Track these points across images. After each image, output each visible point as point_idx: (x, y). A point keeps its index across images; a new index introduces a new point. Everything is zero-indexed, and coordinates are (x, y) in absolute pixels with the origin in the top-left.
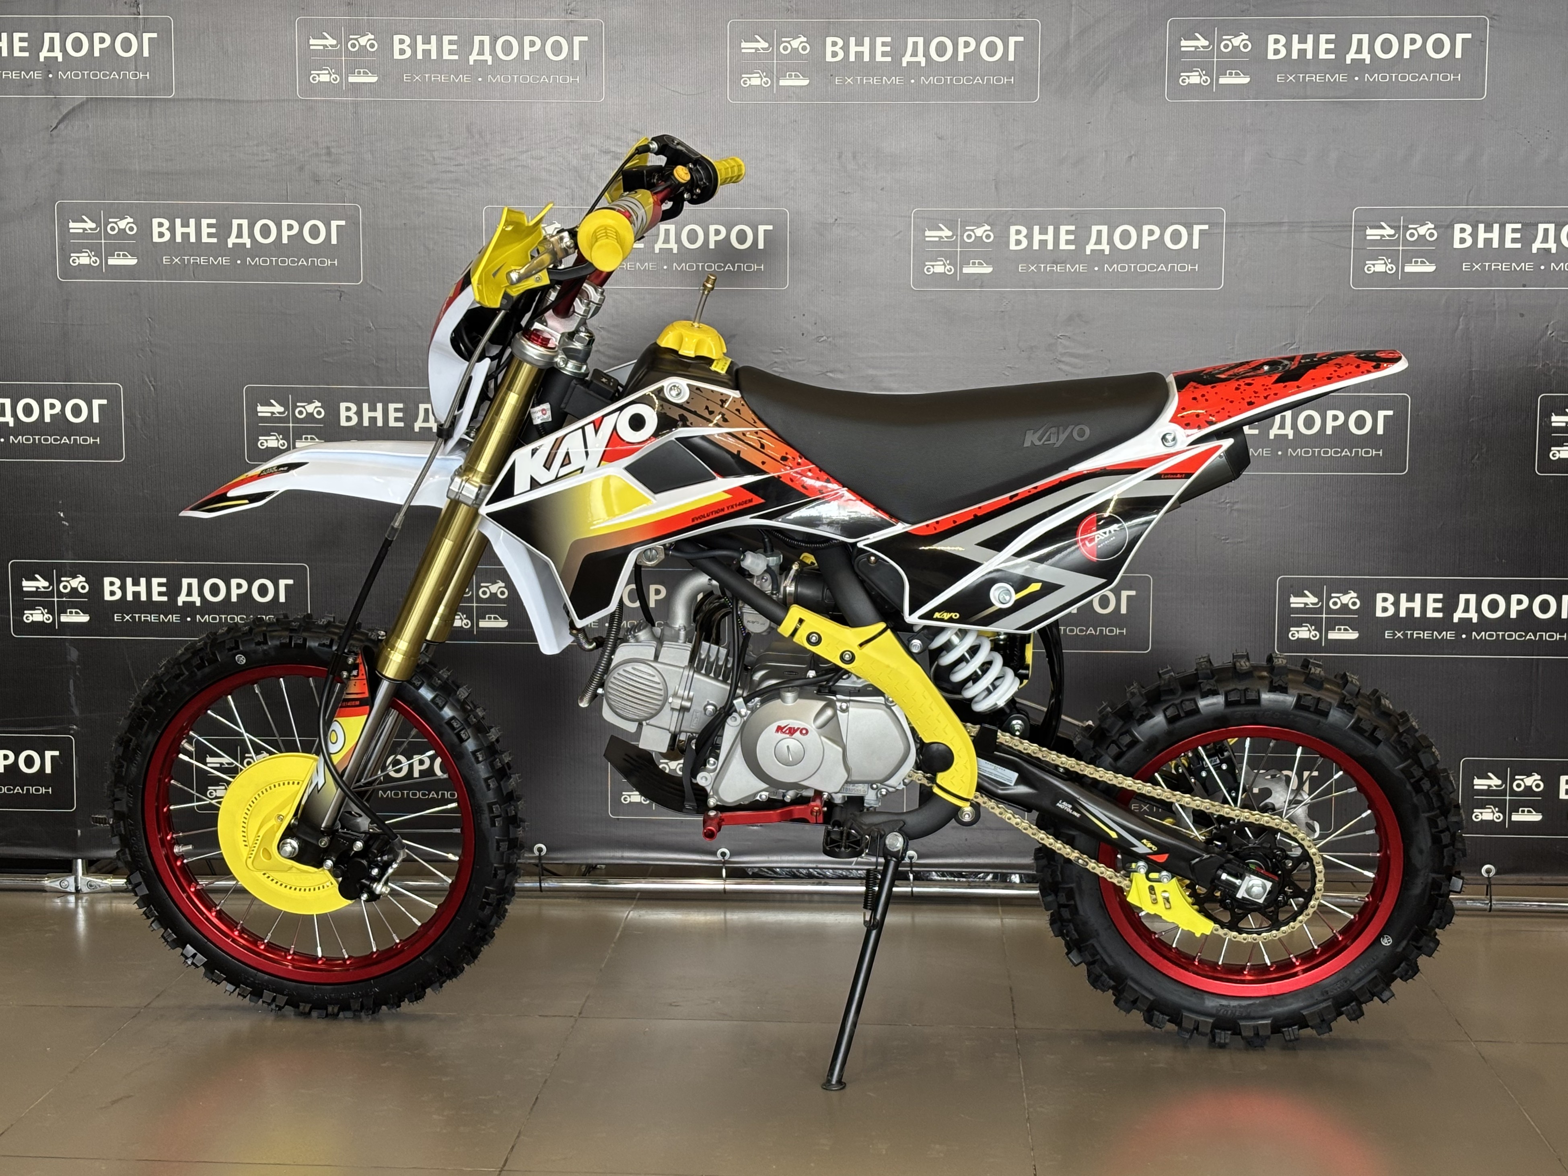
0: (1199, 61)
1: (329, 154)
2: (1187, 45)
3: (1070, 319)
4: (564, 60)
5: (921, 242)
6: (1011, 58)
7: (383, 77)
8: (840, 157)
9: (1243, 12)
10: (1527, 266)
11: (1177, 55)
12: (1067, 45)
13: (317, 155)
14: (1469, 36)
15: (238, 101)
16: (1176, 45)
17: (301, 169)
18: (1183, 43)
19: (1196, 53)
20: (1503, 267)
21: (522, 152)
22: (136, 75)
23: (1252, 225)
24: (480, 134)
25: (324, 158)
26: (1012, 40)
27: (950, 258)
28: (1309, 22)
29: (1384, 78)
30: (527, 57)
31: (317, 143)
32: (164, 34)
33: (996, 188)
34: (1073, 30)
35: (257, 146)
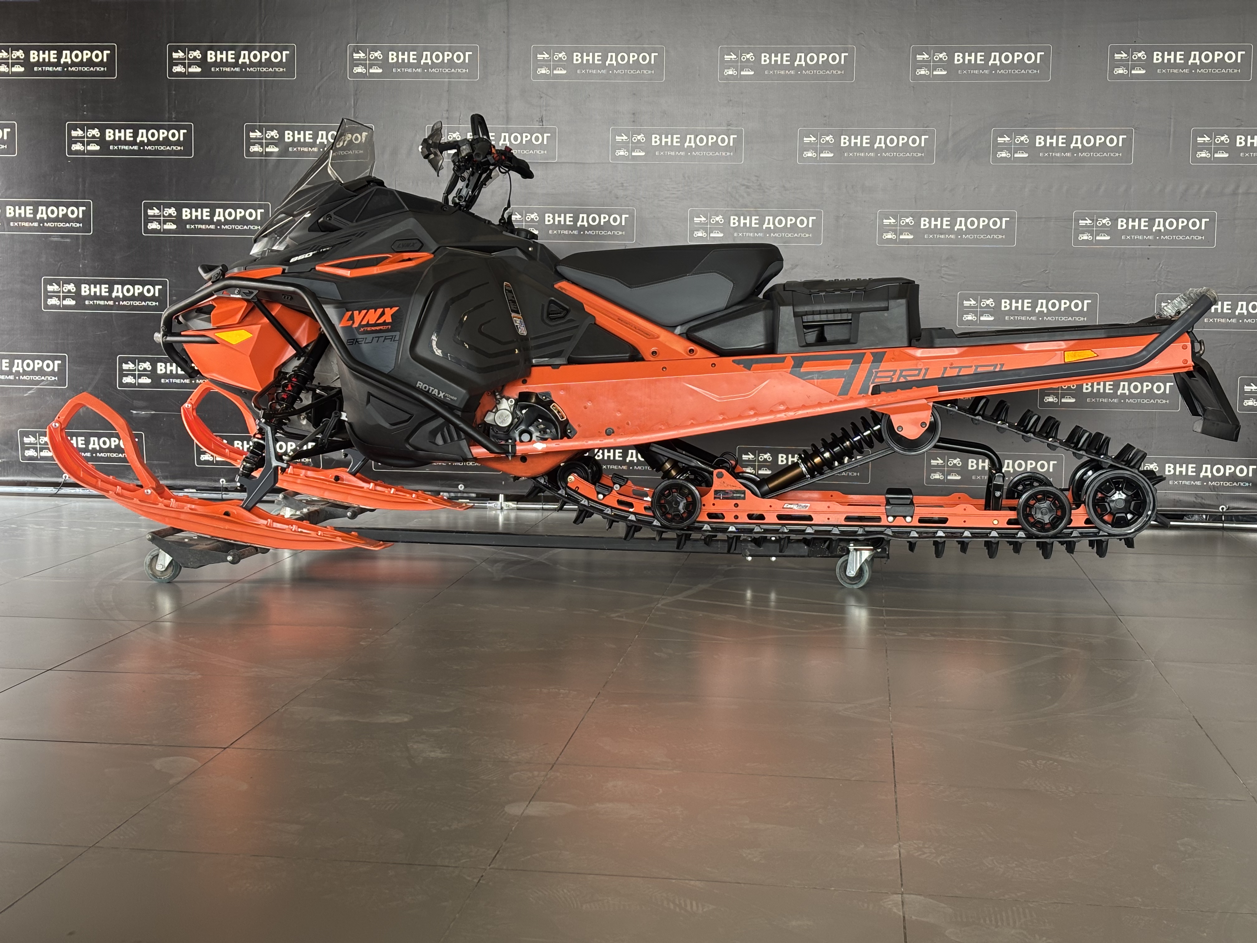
0: (1006, 147)
2: (1000, 140)
3: (948, 259)
4: (726, 146)
5: (882, 225)
6: (923, 145)
7: (647, 153)
8: (846, 187)
9: (1025, 126)
10: (1151, 237)
11: (996, 144)
12: (947, 141)
13: (617, 187)
14: (1125, 137)
15: (584, 163)
16: (995, 140)
17: (610, 192)
18: (999, 139)
20: (1140, 238)
22: (540, 152)
23: (1029, 218)
24: (689, 177)
25: (621, 188)
26: (923, 137)
27: (895, 231)
28: (1054, 130)
29: (1087, 155)
30: (710, 144)
31: (617, 181)
32: (553, 133)
33: (915, 202)
34: (950, 133)
35: (592, 182)
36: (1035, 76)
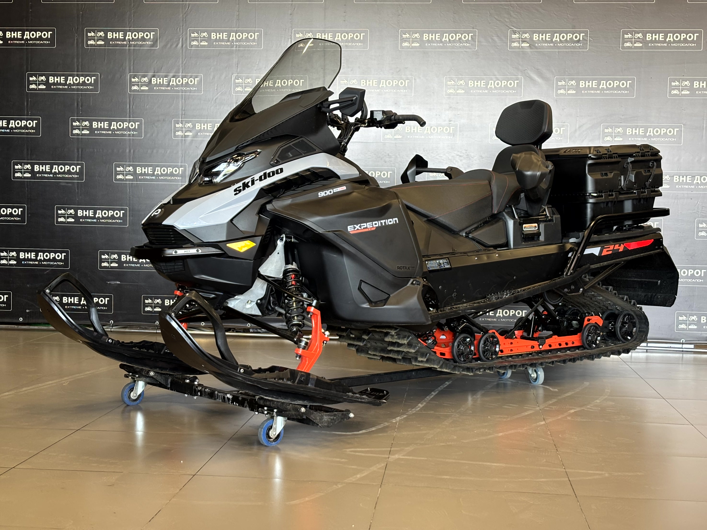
1: (389, 155)
2: (606, 131)
4: (448, 133)
6: (562, 133)
7: (403, 137)
9: (621, 123)
10: (693, 187)
12: (576, 130)
13: (386, 156)
14: (678, 129)
16: (603, 130)
19: (609, 133)
20: (687, 187)
21: (437, 155)
28: (637, 126)
31: (385, 153)
34: (577, 126)
36: (626, 95)
